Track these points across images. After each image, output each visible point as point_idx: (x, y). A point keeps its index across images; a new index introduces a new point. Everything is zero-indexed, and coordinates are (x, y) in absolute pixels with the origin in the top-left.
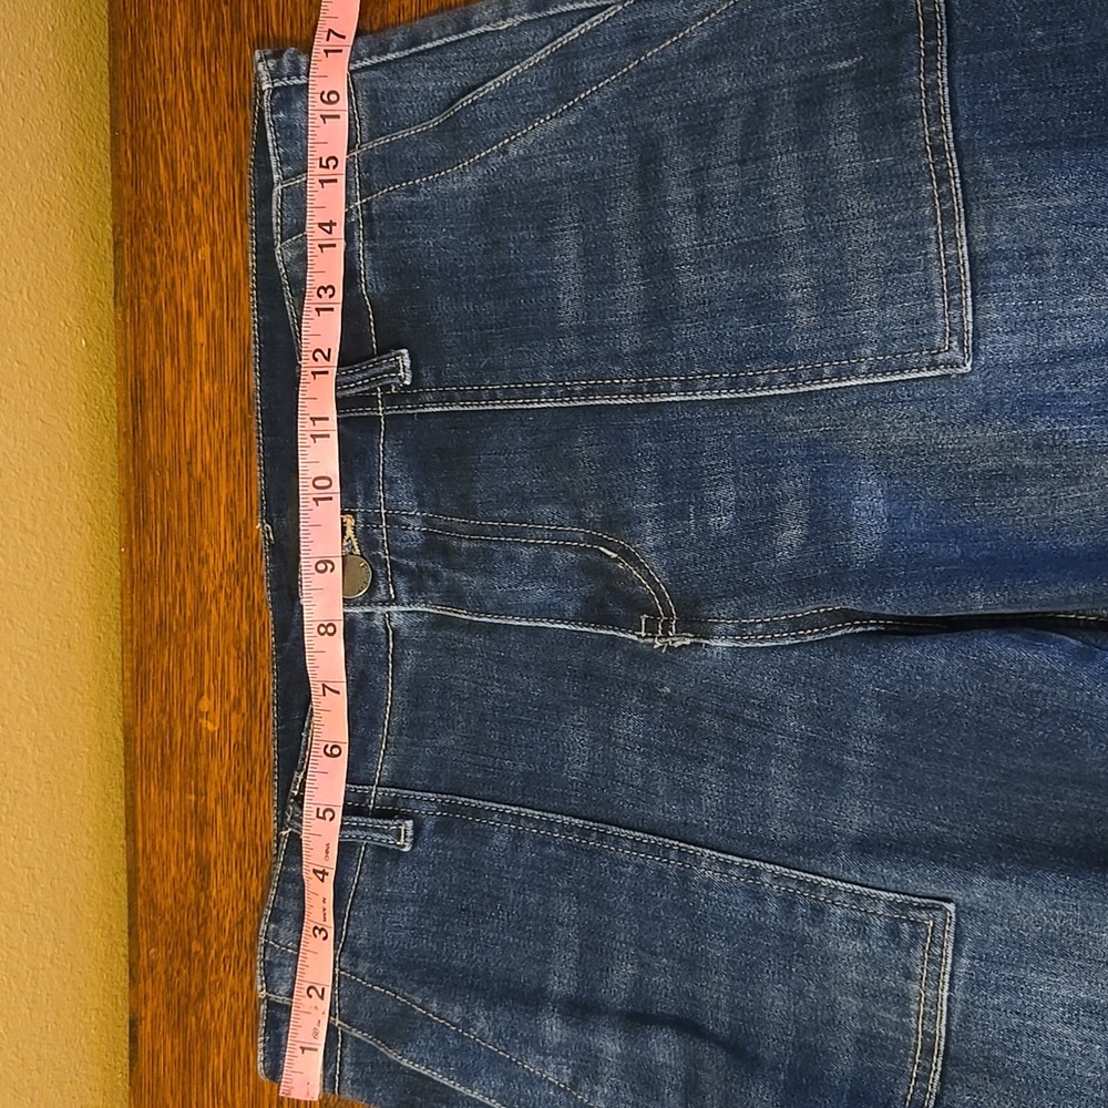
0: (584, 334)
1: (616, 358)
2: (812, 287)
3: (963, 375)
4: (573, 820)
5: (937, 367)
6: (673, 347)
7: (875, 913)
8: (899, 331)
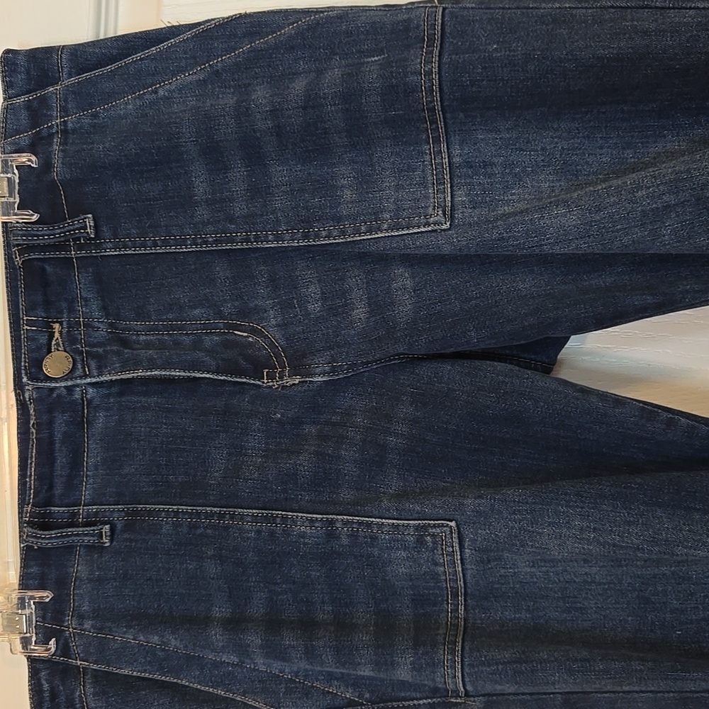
0: (210, 204)
1: (231, 219)
2: (354, 177)
3: (444, 230)
4: (213, 509)
5: (429, 225)
6: (267, 213)
8: (407, 204)
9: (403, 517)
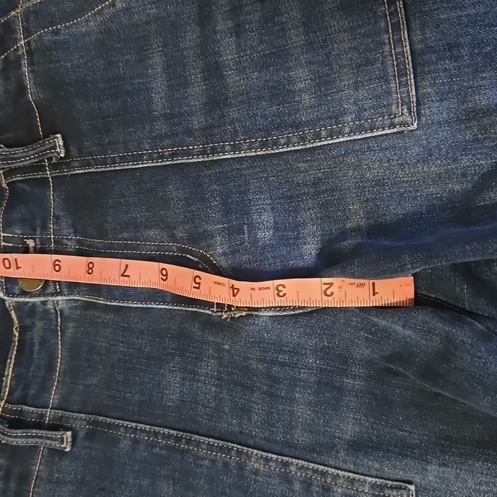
0: (169, 119)
1: (189, 132)
2: (311, 79)
3: (412, 131)
4: (170, 431)
5: (395, 127)
6: (225, 124)
7: (363, 491)
8: (368, 104)
9: (360, 471)
